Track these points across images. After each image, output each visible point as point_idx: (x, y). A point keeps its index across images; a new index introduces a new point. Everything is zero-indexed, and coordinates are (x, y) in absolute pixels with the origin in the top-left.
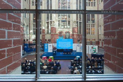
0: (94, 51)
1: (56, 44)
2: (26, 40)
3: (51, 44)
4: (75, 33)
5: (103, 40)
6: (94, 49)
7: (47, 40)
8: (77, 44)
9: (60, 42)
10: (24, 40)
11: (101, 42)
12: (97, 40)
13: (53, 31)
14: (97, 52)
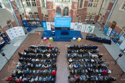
0: (90, 30)
1: (54, 23)
2: (22, 15)
3: (49, 23)
4: (74, 10)
5: (103, 16)
6: (90, 29)
7: (44, 15)
8: (75, 23)
9: (58, 21)
10: (21, 16)
11: (101, 17)
12: (97, 14)
13: (49, 6)
14: (92, 32)
